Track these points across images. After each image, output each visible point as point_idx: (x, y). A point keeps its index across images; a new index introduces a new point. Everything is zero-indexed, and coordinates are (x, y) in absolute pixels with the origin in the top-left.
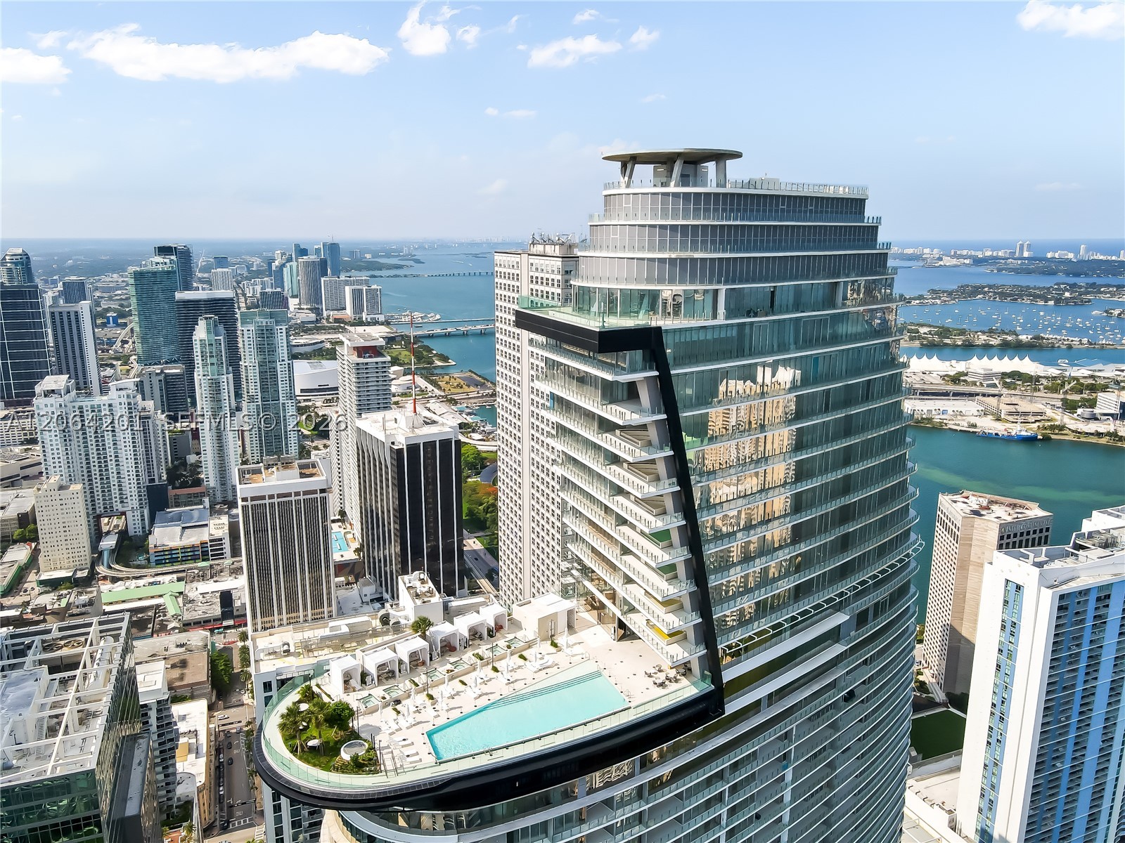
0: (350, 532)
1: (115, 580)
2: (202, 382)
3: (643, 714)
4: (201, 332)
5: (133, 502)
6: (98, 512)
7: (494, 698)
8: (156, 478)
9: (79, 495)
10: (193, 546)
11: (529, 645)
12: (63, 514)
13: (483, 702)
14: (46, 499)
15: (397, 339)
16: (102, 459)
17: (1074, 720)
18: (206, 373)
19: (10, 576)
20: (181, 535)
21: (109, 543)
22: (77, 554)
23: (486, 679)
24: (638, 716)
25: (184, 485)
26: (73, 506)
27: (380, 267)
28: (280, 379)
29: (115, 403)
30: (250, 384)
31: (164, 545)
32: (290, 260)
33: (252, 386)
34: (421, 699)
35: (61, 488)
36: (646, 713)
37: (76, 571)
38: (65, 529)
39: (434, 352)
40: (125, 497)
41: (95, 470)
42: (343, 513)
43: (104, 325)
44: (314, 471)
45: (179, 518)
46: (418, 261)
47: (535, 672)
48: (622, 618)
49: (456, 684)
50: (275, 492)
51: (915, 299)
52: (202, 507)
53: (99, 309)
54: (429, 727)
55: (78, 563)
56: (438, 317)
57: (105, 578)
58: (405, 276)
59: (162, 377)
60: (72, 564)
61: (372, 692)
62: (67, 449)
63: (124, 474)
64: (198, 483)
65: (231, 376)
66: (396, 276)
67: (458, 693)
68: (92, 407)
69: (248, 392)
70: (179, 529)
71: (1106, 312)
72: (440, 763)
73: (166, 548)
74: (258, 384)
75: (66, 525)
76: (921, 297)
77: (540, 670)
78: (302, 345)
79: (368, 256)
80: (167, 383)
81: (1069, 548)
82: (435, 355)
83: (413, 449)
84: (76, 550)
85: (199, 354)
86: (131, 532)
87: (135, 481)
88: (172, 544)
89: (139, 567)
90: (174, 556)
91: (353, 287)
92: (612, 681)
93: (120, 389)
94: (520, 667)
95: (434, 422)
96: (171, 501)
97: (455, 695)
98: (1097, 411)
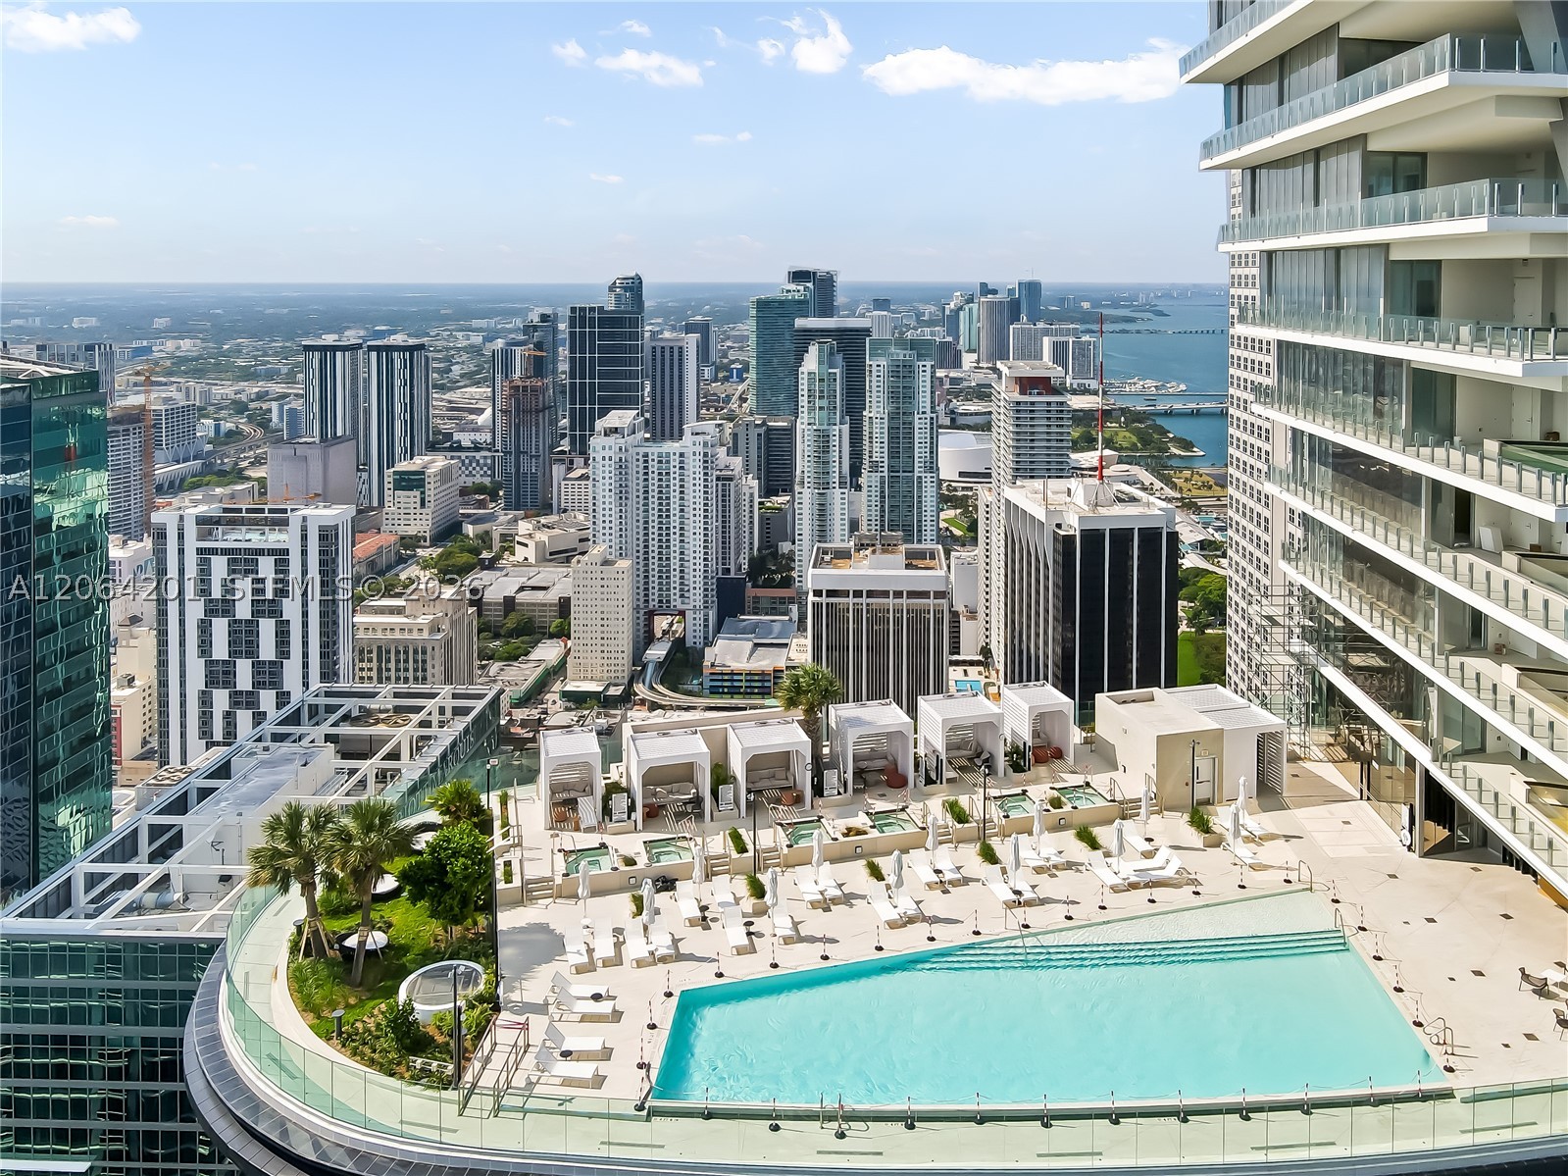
0: (994, 685)
1: (654, 706)
2: (806, 433)
3: (1506, 1136)
4: (811, 362)
5: (696, 598)
6: (651, 607)
7: (947, 937)
8: (733, 568)
9: (625, 576)
10: (763, 673)
11: (1126, 810)
12: (602, 600)
13: (913, 941)
14: (585, 575)
15: (1114, 413)
16: (665, 530)
18: (812, 421)
19: (531, 680)
20: (751, 655)
21: (657, 652)
22: (613, 661)
23: (948, 876)
24: (1482, 1138)
25: (769, 584)
26: (617, 590)
27: (1102, 320)
28: (917, 441)
29: (689, 452)
30: (875, 445)
31: (724, 666)
32: (970, 300)
33: (876, 447)
34: (728, 889)
35: (606, 563)
36: (1521, 1134)
37: (608, 686)
38: (602, 622)
39: (1171, 436)
40: (686, 588)
41: (654, 546)
42: (986, 651)
43: (726, 379)
44: (932, 563)
45: (753, 629)
46: (1161, 314)
47: (1115, 889)
48: (1439, 775)
49: (855, 874)
50: (865, 588)
52: (787, 618)
53: (725, 361)
54: (700, 977)
55: (613, 675)
56: (1183, 387)
57: (643, 702)
58: (1138, 332)
59: (762, 430)
60: (606, 675)
61: (608, 839)
62: (621, 511)
63: (689, 555)
64: (787, 582)
65: (846, 428)
66: (1124, 331)
67: (848, 899)
68: (660, 455)
69: (871, 457)
70: (750, 644)
72: (654, 1113)
73: (726, 670)
74: (886, 445)
75: (604, 616)
77: (1134, 886)
78: (971, 414)
79: (1086, 305)
80: (768, 440)
82: (1171, 440)
83: (1092, 538)
84: (613, 655)
85: (806, 393)
86: (689, 643)
87: (702, 567)
88: (736, 665)
89: (690, 693)
90: (736, 684)
91: (1055, 339)
92: (1385, 974)
93: (697, 434)
94: (1070, 865)
95: (1133, 500)
96: (749, 604)
97: (835, 901)
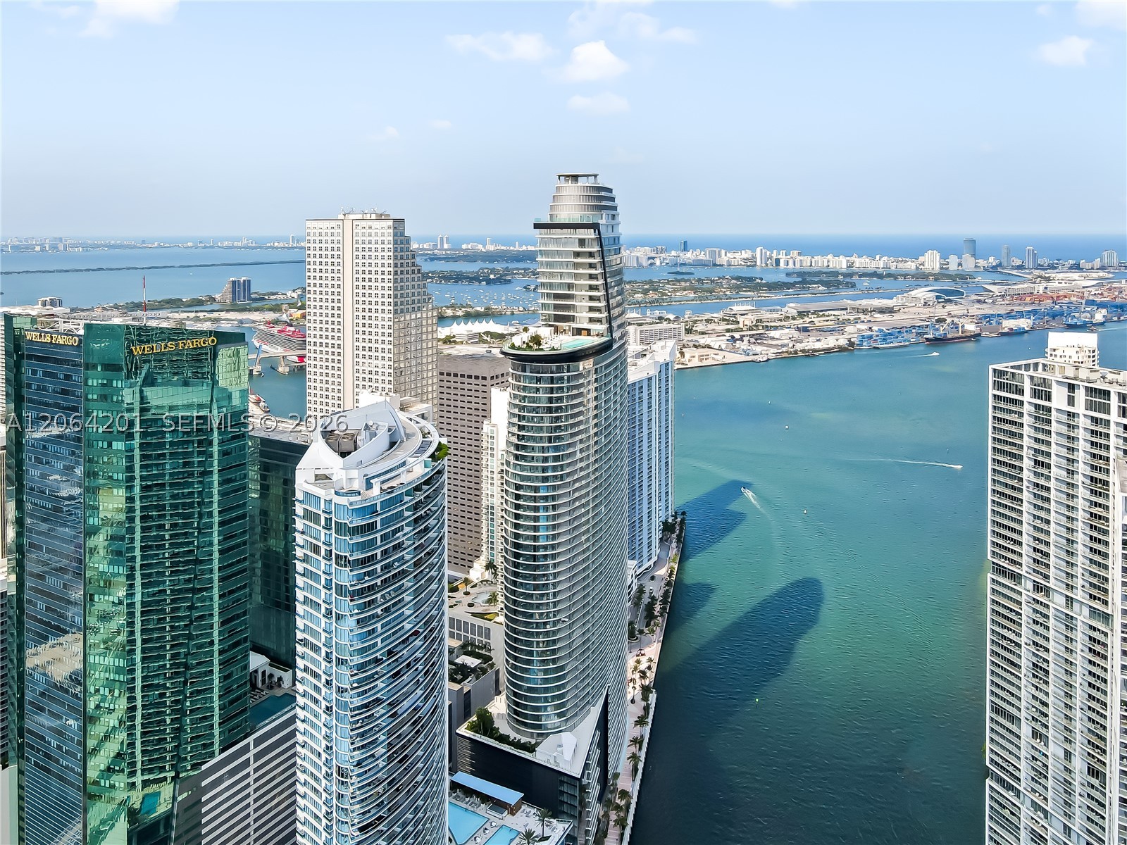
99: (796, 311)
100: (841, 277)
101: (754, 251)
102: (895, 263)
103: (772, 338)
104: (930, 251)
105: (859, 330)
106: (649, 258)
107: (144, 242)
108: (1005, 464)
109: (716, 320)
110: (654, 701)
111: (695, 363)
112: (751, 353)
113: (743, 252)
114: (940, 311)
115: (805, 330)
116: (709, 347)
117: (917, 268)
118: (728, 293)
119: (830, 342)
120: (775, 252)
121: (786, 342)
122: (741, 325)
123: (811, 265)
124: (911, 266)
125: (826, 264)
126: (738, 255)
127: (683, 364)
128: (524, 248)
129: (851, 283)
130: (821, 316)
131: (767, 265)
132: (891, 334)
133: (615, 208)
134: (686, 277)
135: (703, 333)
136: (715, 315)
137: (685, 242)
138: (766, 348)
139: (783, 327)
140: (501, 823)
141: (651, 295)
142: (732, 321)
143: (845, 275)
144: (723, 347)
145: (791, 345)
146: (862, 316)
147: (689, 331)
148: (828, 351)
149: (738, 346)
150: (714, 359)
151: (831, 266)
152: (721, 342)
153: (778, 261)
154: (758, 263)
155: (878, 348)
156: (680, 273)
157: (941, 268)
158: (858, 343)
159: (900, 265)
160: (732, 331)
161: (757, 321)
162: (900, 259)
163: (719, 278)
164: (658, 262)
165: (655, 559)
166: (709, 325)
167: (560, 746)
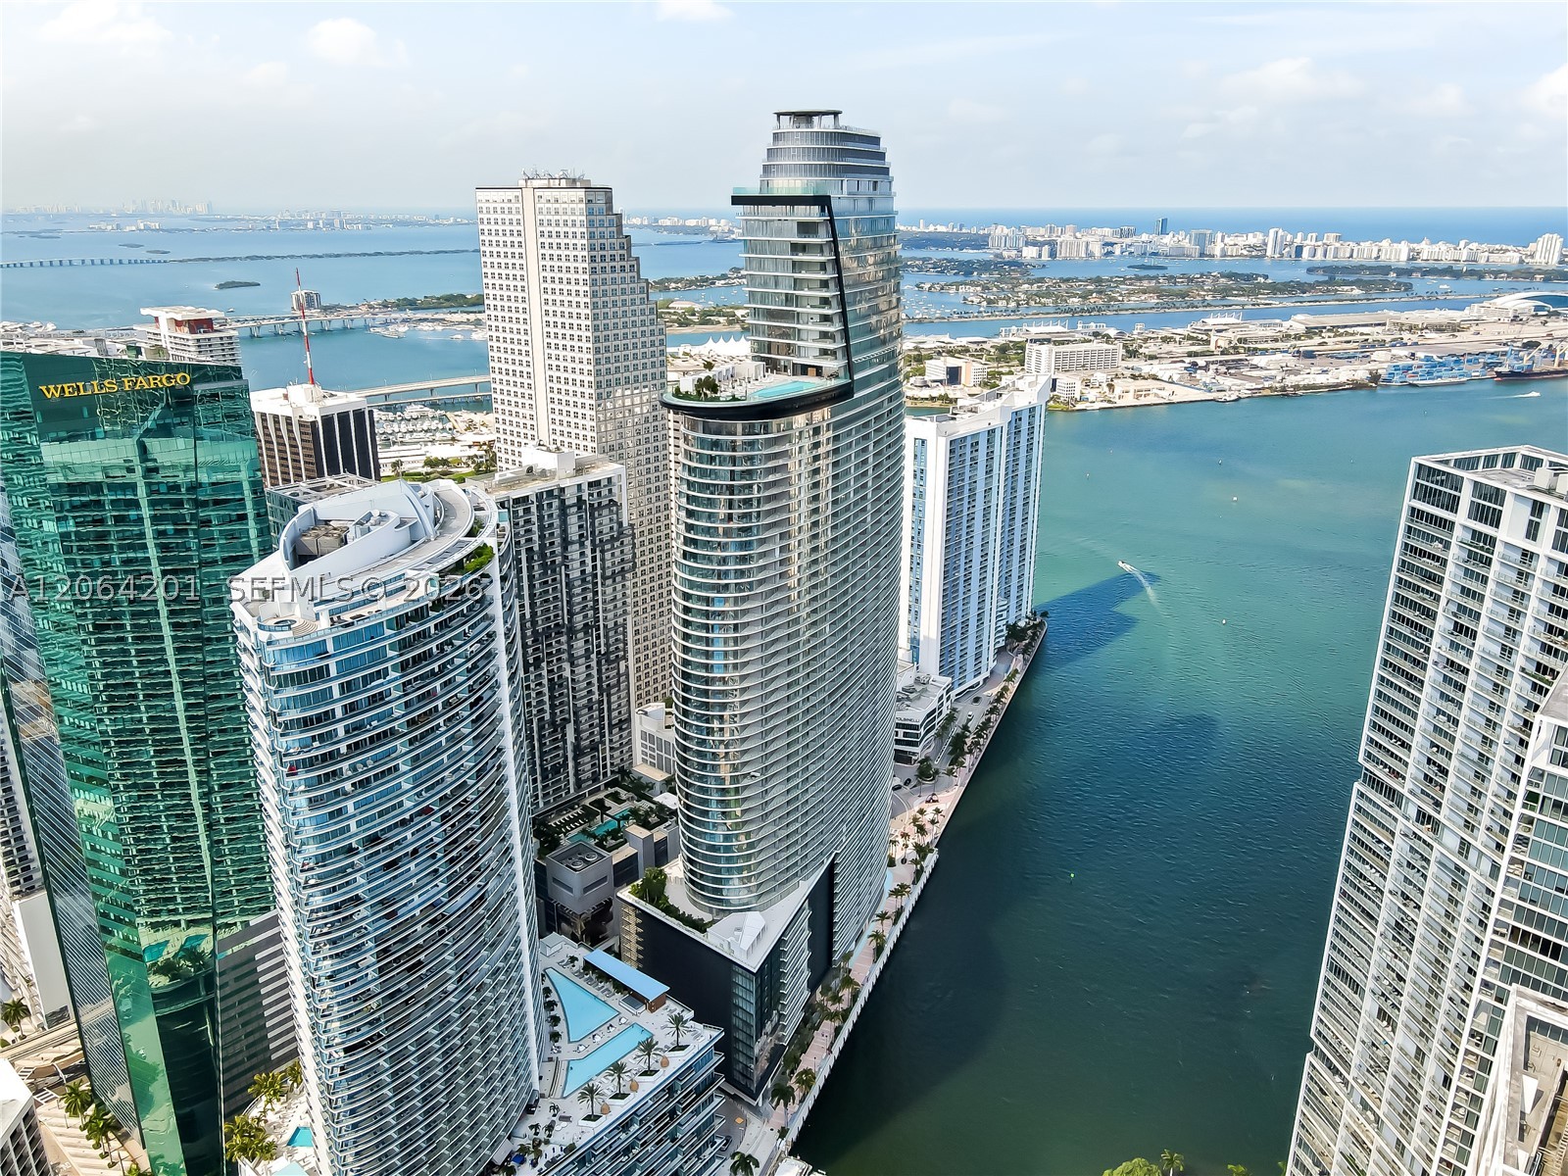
17: (964, 538)
51: (719, 279)
71: (917, 286)
76: (724, 277)
81: (949, 415)
83: (327, 421)
98: (926, 378)
99: (1303, 327)
100: (1393, 275)
101: (1267, 235)
102: (1486, 254)
103: (1255, 367)
104: (1547, 235)
105: (1394, 357)
106: (1106, 244)
107: (437, 217)
108: (1410, 623)
109: (1178, 338)
110: (932, 864)
111: (1129, 400)
112: (1215, 388)
113: (1250, 235)
114: (1532, 331)
115: (1310, 355)
116: (1155, 378)
117: (1521, 261)
118: (1209, 298)
119: (1344, 373)
120: (1300, 235)
121: (1273, 373)
122: (1212, 347)
123: (1351, 256)
124: (1511, 258)
125: (1374, 255)
126: (1241, 241)
127: (1109, 402)
128: (931, 228)
129: (1405, 284)
130: (1341, 335)
131: (1282, 255)
132: (1442, 365)
133: (885, 171)
134: (1152, 273)
135: (1152, 357)
136: (1179, 331)
137: (1164, 221)
138: (1239, 382)
139: (1275, 351)
140: (634, 1019)
141: (1094, 299)
142: (1202, 340)
143: (1400, 272)
144: (1175, 378)
145: (1279, 378)
146: (1406, 336)
147: (1132, 354)
148: (1334, 388)
149: (1198, 377)
150: (1156, 395)
151: (1382, 257)
152: (1175, 371)
153: (1299, 250)
154: (1269, 253)
155: (1416, 386)
156: (1147, 268)
157: (1561, 262)
158: (1386, 377)
159: (1494, 257)
160: (1196, 354)
161: (1240, 340)
162: (1498, 247)
163: (1202, 276)
164: (1118, 251)
165: (985, 674)
166: (1165, 345)
167: (738, 930)
